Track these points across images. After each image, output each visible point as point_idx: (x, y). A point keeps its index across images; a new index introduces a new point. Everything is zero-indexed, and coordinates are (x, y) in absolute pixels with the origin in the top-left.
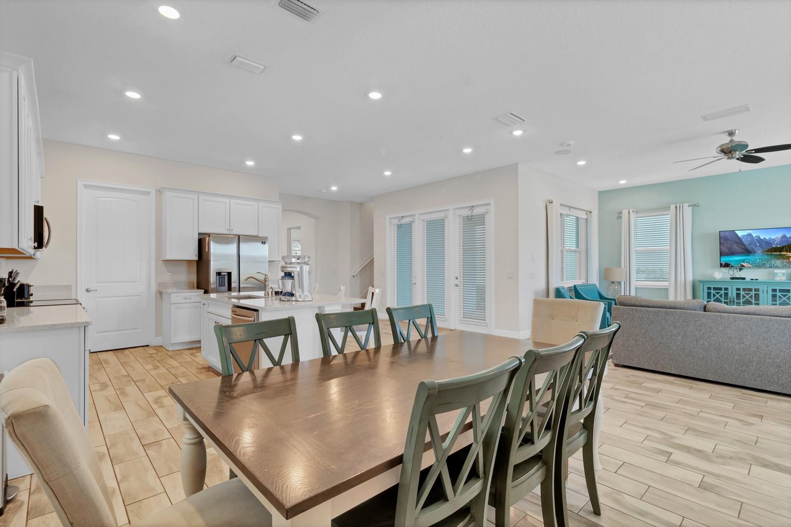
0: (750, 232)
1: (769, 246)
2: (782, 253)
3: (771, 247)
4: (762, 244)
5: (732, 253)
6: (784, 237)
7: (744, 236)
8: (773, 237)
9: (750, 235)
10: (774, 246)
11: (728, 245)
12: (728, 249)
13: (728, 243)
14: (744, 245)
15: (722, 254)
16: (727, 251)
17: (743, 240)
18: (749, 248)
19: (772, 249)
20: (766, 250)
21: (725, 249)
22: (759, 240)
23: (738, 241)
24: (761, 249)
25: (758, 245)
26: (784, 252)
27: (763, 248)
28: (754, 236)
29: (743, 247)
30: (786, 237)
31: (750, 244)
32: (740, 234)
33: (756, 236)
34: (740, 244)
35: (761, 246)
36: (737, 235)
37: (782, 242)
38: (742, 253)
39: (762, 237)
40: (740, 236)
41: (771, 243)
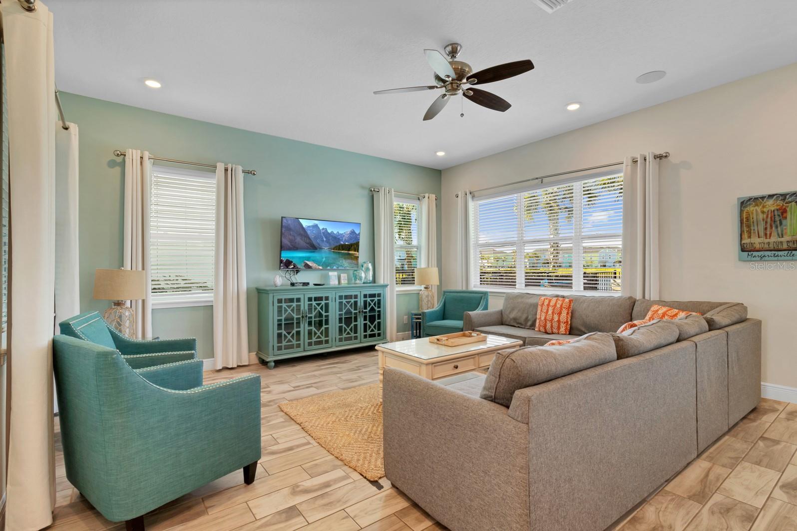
0: (316, 222)
1: (337, 242)
2: (350, 252)
3: (338, 244)
4: (329, 240)
5: (294, 248)
6: (353, 232)
7: (309, 227)
8: (341, 232)
9: (316, 226)
10: (342, 243)
11: (291, 237)
12: (291, 241)
13: (290, 234)
14: (309, 238)
15: (282, 248)
16: (289, 244)
17: (309, 232)
18: (314, 243)
19: (339, 246)
20: (333, 247)
21: (286, 242)
22: (326, 233)
23: (302, 232)
24: (328, 245)
25: (325, 239)
26: (352, 250)
27: (330, 244)
28: (321, 228)
29: (308, 241)
30: (356, 233)
31: (316, 238)
32: (305, 223)
33: (323, 229)
34: (305, 237)
35: (328, 241)
36: (301, 225)
37: (350, 238)
38: (307, 249)
39: (329, 231)
40: (304, 227)
41: (339, 239)
